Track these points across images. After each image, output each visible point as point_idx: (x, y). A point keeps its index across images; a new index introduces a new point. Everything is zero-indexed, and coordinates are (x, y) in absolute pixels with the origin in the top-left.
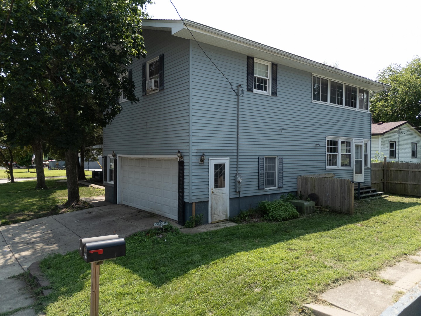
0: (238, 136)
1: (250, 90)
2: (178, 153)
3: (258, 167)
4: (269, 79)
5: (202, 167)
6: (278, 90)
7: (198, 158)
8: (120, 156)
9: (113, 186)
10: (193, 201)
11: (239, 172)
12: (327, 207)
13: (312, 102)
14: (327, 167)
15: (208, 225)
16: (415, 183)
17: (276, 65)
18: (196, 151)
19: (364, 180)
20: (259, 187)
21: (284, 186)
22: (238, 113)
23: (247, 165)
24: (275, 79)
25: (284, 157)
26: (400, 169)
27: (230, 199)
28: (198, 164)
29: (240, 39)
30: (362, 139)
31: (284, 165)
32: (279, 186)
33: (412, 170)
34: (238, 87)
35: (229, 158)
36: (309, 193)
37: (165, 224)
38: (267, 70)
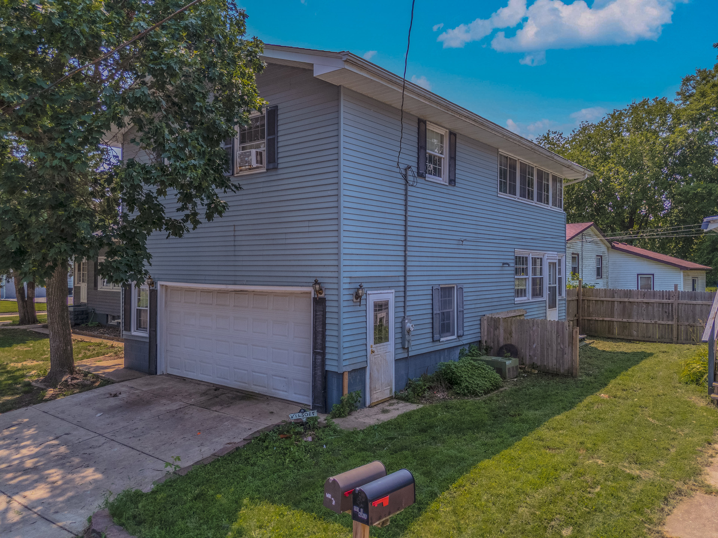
0: (407, 252)
1: (421, 175)
2: (315, 284)
3: (432, 304)
4: (445, 157)
5: (359, 308)
6: (457, 176)
7: (352, 292)
8: (163, 285)
9: (148, 340)
10: (344, 369)
11: (408, 314)
12: (533, 366)
13: (499, 195)
14: (516, 299)
15: (366, 410)
16: (625, 320)
17: (455, 135)
18: (348, 280)
19: (559, 317)
20: (433, 337)
21: (466, 333)
22: (406, 213)
23: (416, 302)
24: (453, 158)
25: (465, 286)
26: (602, 299)
27: (396, 360)
28: (351, 303)
29: (420, 92)
30: (556, 253)
31: (465, 299)
32: (459, 335)
33: (619, 300)
34: (406, 170)
35: (393, 291)
36: (502, 343)
37: (312, 415)
38: (442, 142)
